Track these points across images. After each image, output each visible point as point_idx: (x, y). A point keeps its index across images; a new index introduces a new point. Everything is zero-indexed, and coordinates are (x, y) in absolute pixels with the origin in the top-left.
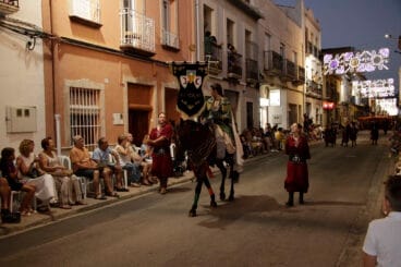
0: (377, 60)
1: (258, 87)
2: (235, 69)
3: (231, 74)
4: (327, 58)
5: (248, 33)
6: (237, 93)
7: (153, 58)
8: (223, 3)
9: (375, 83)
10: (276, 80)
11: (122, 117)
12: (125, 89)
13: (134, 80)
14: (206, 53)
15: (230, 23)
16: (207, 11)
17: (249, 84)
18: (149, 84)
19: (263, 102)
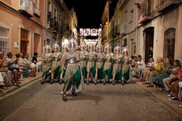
0: (98, 32)
1: (62, 37)
2: (56, 29)
3: (55, 31)
4: (81, 30)
5: (60, 16)
6: (56, 39)
7: (31, 18)
8: (54, 2)
9: (92, 40)
10: (66, 36)
11: (18, 44)
12: (20, 30)
13: (23, 27)
14: (48, 21)
15: (55, 10)
16: (49, 3)
17: (59, 36)
18: (29, 30)
19: (63, 44)
